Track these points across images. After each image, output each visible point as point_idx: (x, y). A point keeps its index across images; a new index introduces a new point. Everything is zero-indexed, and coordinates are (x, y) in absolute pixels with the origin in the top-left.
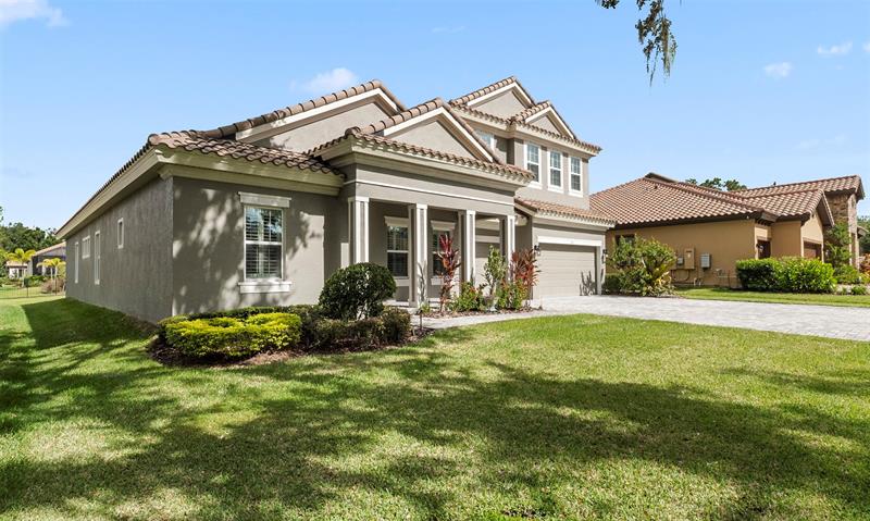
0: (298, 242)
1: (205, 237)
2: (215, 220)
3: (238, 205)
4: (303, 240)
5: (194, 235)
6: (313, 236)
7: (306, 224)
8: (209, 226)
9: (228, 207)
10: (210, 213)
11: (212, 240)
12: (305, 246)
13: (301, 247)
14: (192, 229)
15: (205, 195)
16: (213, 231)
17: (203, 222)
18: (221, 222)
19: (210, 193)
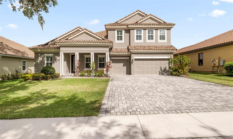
0: (55, 61)
1: (39, 61)
2: (40, 59)
3: (44, 56)
4: (56, 61)
5: (37, 61)
6: (58, 60)
7: (56, 58)
8: (39, 60)
9: (42, 56)
10: (39, 58)
11: (40, 62)
12: (56, 62)
13: (55, 62)
14: (37, 60)
15: (39, 55)
16: (40, 60)
17: (38, 59)
18: (41, 59)
19: (39, 54)
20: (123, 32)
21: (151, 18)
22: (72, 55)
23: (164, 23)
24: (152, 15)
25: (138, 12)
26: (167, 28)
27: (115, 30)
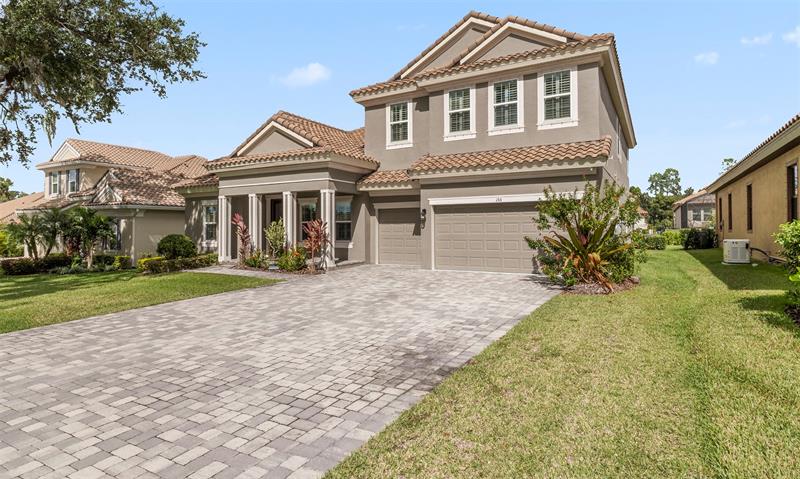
2: (195, 214)
3: (201, 206)
8: (193, 217)
9: (199, 208)
10: (194, 211)
15: (192, 204)
20: (410, 106)
21: (513, 34)
22: (272, 200)
23: (570, 39)
24: (514, 21)
25: (472, 20)
26: (580, 62)
27: (383, 106)
